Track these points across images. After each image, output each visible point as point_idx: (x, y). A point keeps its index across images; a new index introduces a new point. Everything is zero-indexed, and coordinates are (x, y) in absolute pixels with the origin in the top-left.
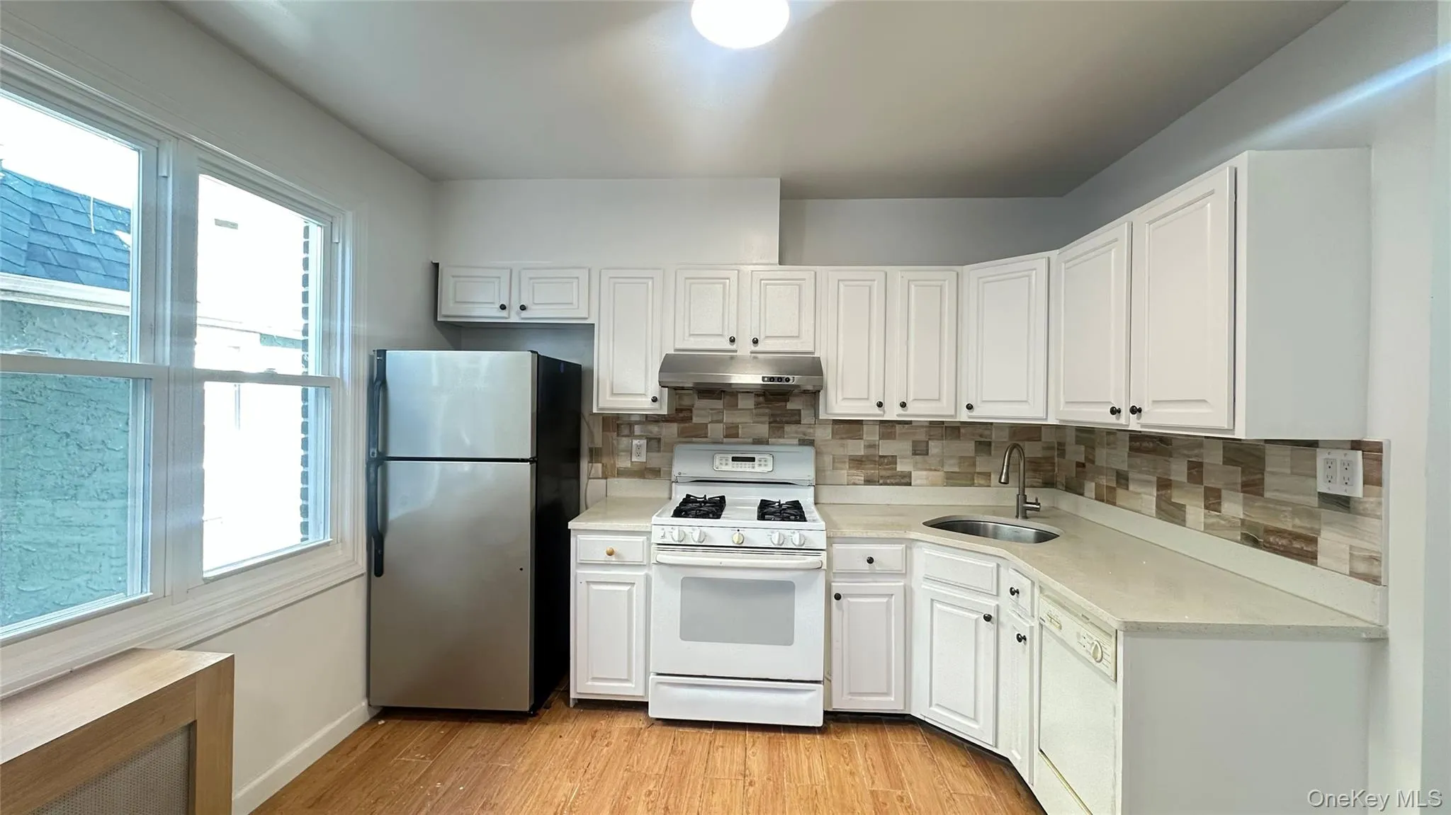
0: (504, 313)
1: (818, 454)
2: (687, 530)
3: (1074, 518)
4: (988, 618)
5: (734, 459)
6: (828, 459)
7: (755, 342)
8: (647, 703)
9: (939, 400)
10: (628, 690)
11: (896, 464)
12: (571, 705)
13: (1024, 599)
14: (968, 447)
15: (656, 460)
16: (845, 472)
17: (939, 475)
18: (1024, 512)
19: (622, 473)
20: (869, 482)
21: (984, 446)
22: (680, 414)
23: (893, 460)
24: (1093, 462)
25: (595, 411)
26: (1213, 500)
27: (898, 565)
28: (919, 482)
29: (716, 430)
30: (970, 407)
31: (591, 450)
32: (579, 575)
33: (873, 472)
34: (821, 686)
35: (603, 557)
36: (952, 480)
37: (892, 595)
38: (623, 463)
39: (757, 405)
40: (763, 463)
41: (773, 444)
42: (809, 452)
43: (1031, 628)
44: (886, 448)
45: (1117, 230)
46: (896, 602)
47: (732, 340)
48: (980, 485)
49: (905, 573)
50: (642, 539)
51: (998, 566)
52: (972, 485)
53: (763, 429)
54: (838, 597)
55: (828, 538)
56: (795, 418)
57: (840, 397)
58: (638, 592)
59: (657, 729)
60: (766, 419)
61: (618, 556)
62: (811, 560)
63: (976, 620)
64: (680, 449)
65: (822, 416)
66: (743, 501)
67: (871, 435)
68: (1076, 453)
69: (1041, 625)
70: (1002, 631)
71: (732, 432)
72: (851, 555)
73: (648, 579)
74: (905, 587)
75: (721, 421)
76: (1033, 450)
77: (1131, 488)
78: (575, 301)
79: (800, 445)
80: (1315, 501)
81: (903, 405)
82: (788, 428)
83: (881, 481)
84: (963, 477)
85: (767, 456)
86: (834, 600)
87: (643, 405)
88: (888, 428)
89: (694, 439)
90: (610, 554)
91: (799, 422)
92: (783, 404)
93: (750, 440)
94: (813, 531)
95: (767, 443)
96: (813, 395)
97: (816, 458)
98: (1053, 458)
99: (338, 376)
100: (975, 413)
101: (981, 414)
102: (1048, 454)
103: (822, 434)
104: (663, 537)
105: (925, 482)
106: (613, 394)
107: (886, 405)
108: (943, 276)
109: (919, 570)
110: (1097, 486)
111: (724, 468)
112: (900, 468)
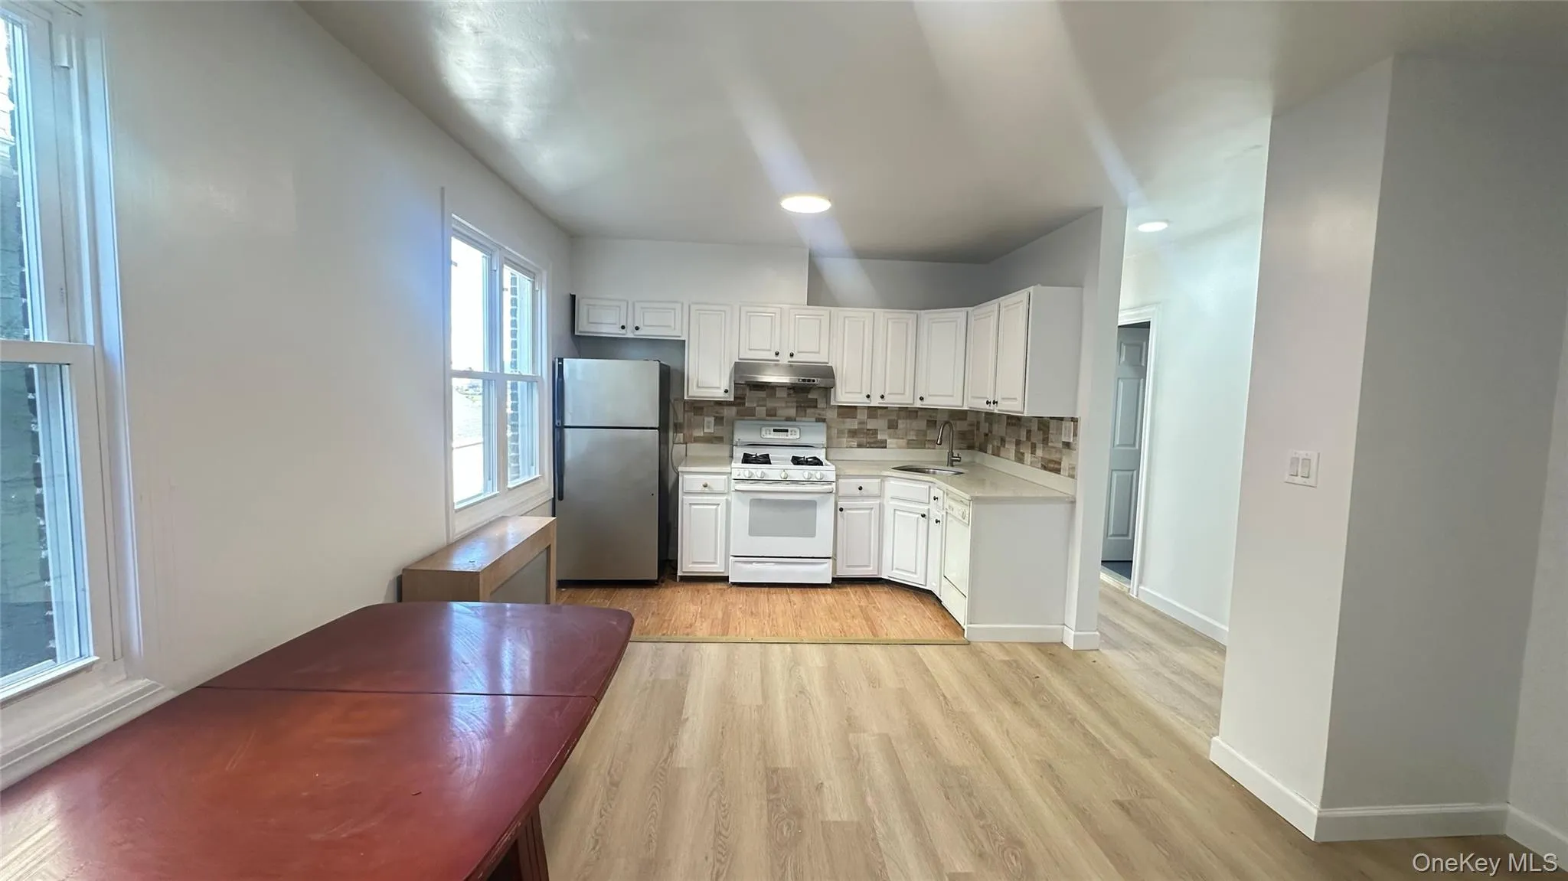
0: (623, 331)
1: (829, 428)
2: (753, 471)
3: (982, 467)
4: (923, 516)
5: (775, 431)
6: (834, 432)
7: (792, 355)
8: (728, 577)
9: (903, 394)
10: (716, 568)
11: (877, 434)
12: (678, 580)
13: (940, 502)
14: (922, 424)
15: (721, 432)
16: (845, 440)
17: (903, 442)
18: (951, 463)
19: (697, 440)
20: (860, 446)
21: (932, 424)
22: (739, 400)
23: (875, 432)
24: (992, 432)
25: (686, 398)
26: (1034, 448)
27: (876, 492)
28: (891, 446)
29: (761, 411)
30: (922, 399)
31: (675, 425)
32: (684, 500)
33: (864, 440)
34: (831, 560)
35: (700, 488)
36: (910, 445)
37: (872, 509)
38: (698, 433)
39: (789, 395)
40: (793, 433)
41: (801, 421)
42: (823, 426)
43: (943, 516)
44: (871, 424)
45: (992, 306)
46: (875, 514)
47: (777, 354)
48: (929, 448)
49: (880, 496)
50: (725, 477)
51: (930, 487)
52: (924, 448)
53: (792, 412)
54: (841, 510)
55: (837, 475)
56: (814, 404)
57: (843, 393)
58: (722, 509)
59: (734, 589)
60: (795, 404)
61: (710, 487)
62: (827, 487)
63: (918, 518)
64: (738, 424)
65: (833, 403)
66: (781, 458)
67: (862, 416)
68: (984, 427)
69: (947, 513)
70: (930, 522)
71: (772, 414)
72: (849, 486)
73: (728, 504)
74: (880, 504)
75: (765, 406)
76: (961, 426)
77: (1006, 446)
78: (673, 325)
79: (816, 421)
80: (1060, 445)
81: (882, 397)
82: (809, 411)
83: (868, 445)
84: (920, 443)
85: (795, 429)
86: (839, 512)
87: (719, 394)
88: (873, 411)
89: (746, 418)
90: (705, 486)
91: (816, 407)
92: (806, 394)
93: (783, 419)
94: (828, 471)
95: (795, 420)
96: (827, 390)
97: (827, 432)
98: (973, 431)
99: (540, 375)
100: (925, 402)
101: (929, 403)
102: (970, 428)
103: (831, 415)
104: (739, 475)
105: (894, 446)
106: (698, 387)
107: (872, 398)
108: (909, 316)
109: (888, 493)
110: (993, 446)
111: (769, 436)
112: (879, 437)
